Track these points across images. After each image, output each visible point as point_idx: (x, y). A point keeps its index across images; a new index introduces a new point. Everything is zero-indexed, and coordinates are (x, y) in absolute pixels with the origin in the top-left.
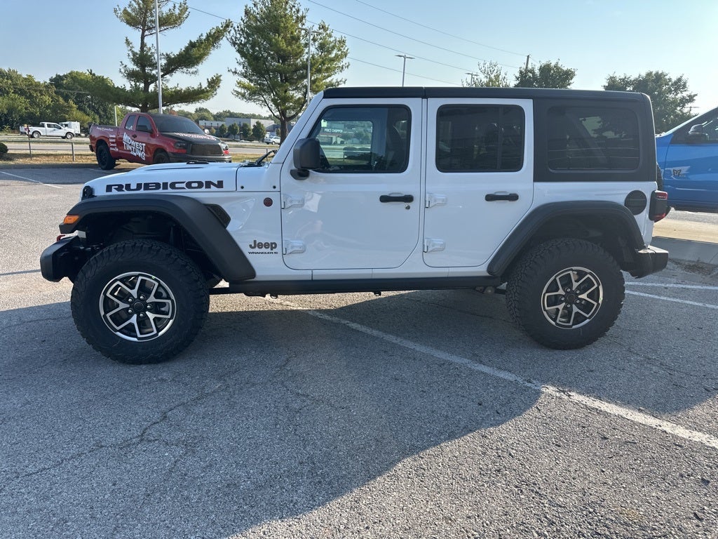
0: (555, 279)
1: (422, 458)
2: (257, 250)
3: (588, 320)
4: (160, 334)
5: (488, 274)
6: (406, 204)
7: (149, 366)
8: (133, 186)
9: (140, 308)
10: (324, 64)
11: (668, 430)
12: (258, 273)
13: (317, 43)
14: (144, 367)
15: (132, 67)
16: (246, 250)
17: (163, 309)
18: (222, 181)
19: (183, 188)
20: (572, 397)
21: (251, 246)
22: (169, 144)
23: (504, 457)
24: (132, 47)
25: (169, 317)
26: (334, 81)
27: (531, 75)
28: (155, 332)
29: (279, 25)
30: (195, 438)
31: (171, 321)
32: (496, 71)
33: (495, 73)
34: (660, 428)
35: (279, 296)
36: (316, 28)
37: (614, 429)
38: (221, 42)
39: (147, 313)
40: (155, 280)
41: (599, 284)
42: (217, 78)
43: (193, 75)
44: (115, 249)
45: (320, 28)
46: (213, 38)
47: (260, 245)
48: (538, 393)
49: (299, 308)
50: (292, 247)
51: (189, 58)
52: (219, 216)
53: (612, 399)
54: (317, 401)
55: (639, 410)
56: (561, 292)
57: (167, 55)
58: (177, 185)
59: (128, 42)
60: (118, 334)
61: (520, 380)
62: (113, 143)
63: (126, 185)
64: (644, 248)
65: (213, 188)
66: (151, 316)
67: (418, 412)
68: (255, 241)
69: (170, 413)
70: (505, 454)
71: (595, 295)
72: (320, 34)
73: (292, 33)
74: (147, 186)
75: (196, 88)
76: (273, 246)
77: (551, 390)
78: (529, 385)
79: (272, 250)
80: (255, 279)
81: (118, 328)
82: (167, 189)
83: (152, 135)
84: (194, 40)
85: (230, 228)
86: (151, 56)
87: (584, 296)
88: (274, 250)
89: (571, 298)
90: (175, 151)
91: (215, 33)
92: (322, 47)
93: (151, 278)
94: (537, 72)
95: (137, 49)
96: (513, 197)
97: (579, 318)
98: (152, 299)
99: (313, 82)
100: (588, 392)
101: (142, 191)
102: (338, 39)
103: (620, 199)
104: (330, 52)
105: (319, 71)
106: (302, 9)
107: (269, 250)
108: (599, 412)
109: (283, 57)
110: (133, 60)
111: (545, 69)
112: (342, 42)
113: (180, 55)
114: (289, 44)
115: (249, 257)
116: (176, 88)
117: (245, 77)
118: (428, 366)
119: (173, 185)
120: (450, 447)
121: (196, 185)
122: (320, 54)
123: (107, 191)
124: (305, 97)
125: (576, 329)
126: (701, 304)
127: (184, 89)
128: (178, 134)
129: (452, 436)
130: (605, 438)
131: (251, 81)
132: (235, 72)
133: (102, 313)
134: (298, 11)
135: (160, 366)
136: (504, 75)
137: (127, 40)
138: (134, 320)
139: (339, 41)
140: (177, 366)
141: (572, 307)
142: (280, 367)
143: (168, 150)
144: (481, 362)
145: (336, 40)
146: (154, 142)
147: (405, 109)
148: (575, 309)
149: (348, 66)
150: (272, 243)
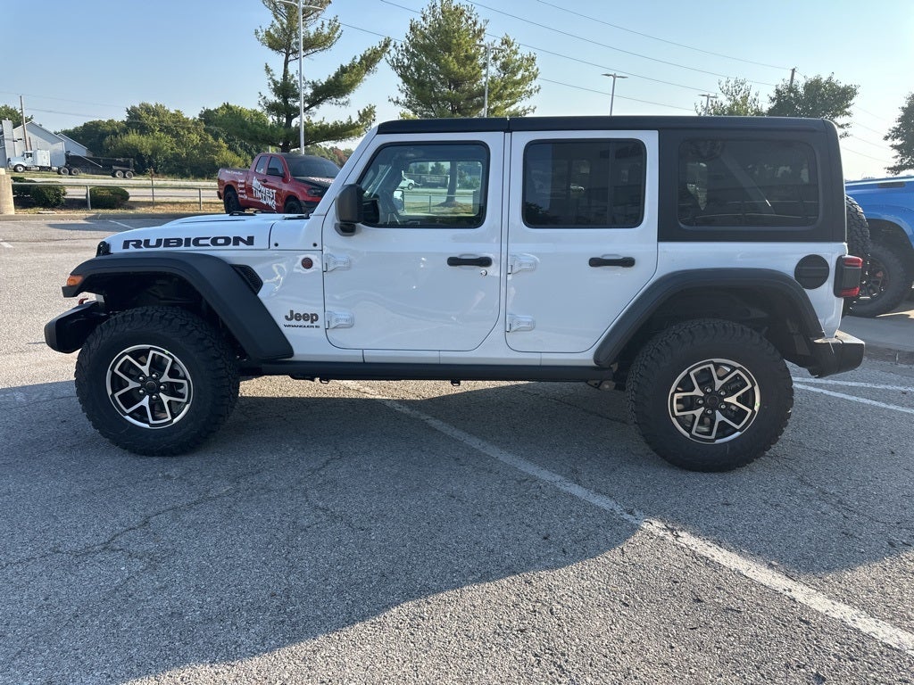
0: (688, 375)
1: (429, 603)
2: (294, 322)
3: (738, 434)
4: (175, 420)
5: (594, 364)
6: (483, 270)
7: (162, 459)
8: (153, 243)
9: (152, 389)
10: (506, 88)
11: (800, 597)
12: (296, 351)
13: (498, 63)
14: (155, 459)
15: (273, 98)
16: (281, 322)
17: (178, 391)
18: (253, 237)
19: (208, 245)
20: (679, 539)
21: (286, 317)
22: (302, 192)
23: (540, 613)
24: (273, 75)
25: (185, 400)
26: (520, 109)
28: (170, 418)
29: (451, 42)
30: (166, 551)
31: (187, 406)
33: (741, 94)
34: (788, 593)
35: (330, 381)
36: (498, 44)
37: (719, 589)
38: (378, 65)
39: (161, 394)
40: (168, 355)
41: (753, 384)
42: (370, 110)
43: (343, 107)
44: (124, 316)
45: (502, 44)
46: (369, 61)
47: (298, 317)
48: (634, 529)
49: (377, 397)
50: (337, 320)
51: (335, 88)
52: (249, 280)
53: (737, 546)
54: (334, 518)
55: (770, 564)
56: (698, 392)
57: (313, 82)
58: (201, 242)
59: (268, 70)
60: (128, 418)
61: (618, 509)
62: (241, 189)
63: (145, 241)
64: (822, 336)
65: (242, 245)
66: (165, 398)
67: (456, 542)
68: (292, 312)
69: (154, 518)
70: (545, 610)
71: (747, 399)
72: (503, 51)
73: (467, 51)
74: (167, 242)
75: (345, 122)
76: (313, 318)
77: (655, 526)
78: (627, 516)
79: (312, 322)
80: (293, 359)
81: (128, 411)
82: (189, 246)
83: (285, 180)
84: (346, 64)
85: (262, 294)
86: (294, 85)
87: (732, 400)
88: (315, 324)
89: (713, 401)
90: (309, 199)
91: (371, 54)
92: (504, 67)
93: (163, 352)
95: (279, 77)
96: (628, 262)
97: (724, 430)
99: (492, 111)
101: (162, 248)
102: (525, 57)
103: (788, 267)
104: (514, 74)
105: (499, 97)
106: (480, 21)
107: (309, 323)
108: (708, 562)
109: (456, 82)
110: (274, 90)
111: (814, 86)
112: (531, 60)
113: (329, 82)
115: (286, 331)
116: (321, 122)
117: (409, 107)
118: (503, 482)
119: (196, 242)
120: (474, 593)
121: (222, 241)
122: (502, 75)
123: (124, 248)
125: (724, 443)
127: (331, 124)
128: (312, 178)
129: (486, 577)
130: (699, 601)
131: (416, 112)
132: (398, 102)
133: (110, 392)
134: (475, 24)
135: (174, 459)
136: (754, 97)
137: (267, 67)
138: (145, 402)
139: (528, 59)
140: (193, 461)
141: (714, 413)
142: (313, 471)
143: (301, 198)
144: (578, 482)
145: (523, 58)
146: (286, 188)
147: (484, 147)
148: (719, 417)
149: (538, 90)
150: (312, 315)
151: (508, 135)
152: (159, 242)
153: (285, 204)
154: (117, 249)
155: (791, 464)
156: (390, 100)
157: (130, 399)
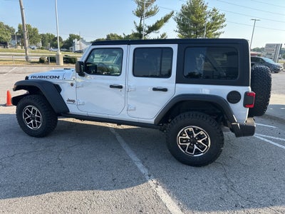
0: (184, 130)
3: (202, 154)
4: (38, 128)
5: (154, 123)
6: (120, 90)
9: (33, 118)
10: (213, 26)
12: (70, 111)
13: (211, 17)
15: (136, 31)
16: (66, 102)
18: (59, 76)
19: (49, 78)
20: (157, 188)
24: (136, 24)
26: (218, 32)
29: (194, 11)
31: (41, 124)
36: (211, 11)
40: (36, 109)
41: (208, 137)
43: (157, 33)
45: (213, 11)
46: (166, 19)
47: (70, 101)
52: (58, 89)
55: (179, 204)
56: (188, 137)
57: (148, 26)
60: (28, 126)
63: (36, 76)
65: (56, 79)
66: (36, 121)
68: (68, 99)
71: (205, 142)
72: (213, 13)
73: (199, 14)
74: (40, 77)
76: (74, 101)
77: (153, 182)
81: (28, 124)
85: (61, 93)
86: (142, 27)
87: (200, 141)
89: (193, 141)
92: (213, 18)
95: (138, 25)
96: (165, 90)
98: (36, 115)
101: (39, 79)
104: (217, 20)
109: (196, 24)
110: (137, 29)
113: (153, 26)
114: (198, 18)
115: (67, 105)
117: (180, 33)
119: (46, 77)
121: (52, 77)
122: (212, 21)
123: (31, 78)
125: (197, 157)
132: (177, 31)
133: (24, 118)
134: (203, 4)
137: (134, 22)
138: (32, 122)
139: (222, 15)
141: (194, 145)
142: (68, 147)
144: (143, 163)
145: (220, 15)
148: (196, 147)
149: (225, 26)
151: (129, 46)
152: (38, 77)
155: (227, 168)
157: (29, 120)
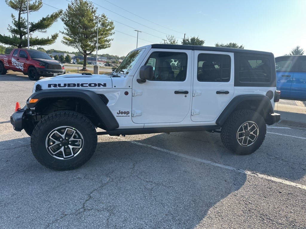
1: (216, 208)
2: (120, 115)
3: (253, 143)
4: (75, 155)
5: (216, 124)
8: (62, 85)
9: (65, 143)
10: (104, 32)
11: (301, 187)
12: (120, 125)
13: (101, 23)
15: (14, 27)
17: (76, 143)
18: (106, 84)
19: (88, 86)
20: (259, 176)
21: (117, 113)
22: (36, 64)
24: (15, 18)
25: (80, 147)
26: (108, 39)
27: (187, 42)
28: (73, 155)
29: (84, 14)
30: (110, 206)
31: (81, 149)
32: (173, 39)
33: (173, 40)
34: (297, 187)
35: (126, 135)
36: (100, 16)
38: (58, 19)
39: (69, 146)
40: (74, 130)
41: (257, 128)
42: (56, 35)
43: (44, 33)
45: (102, 16)
46: (54, 17)
47: (122, 113)
48: (245, 174)
49: (126, 140)
50: (137, 113)
51: (42, 25)
52: (104, 99)
55: (286, 179)
56: (244, 131)
57: (32, 23)
58: (84, 85)
59: (12, 16)
60: (54, 156)
62: (6, 62)
63: (59, 84)
64: (273, 113)
65: (101, 87)
66: (71, 147)
68: (120, 111)
69: (92, 195)
70: (248, 203)
71: (255, 133)
72: (102, 19)
73: (90, 17)
74: (69, 85)
75: (46, 39)
76: (127, 113)
77: (249, 173)
79: (127, 115)
80: (119, 128)
81: (54, 154)
82: (79, 86)
83: (27, 59)
84: (45, 17)
85: (108, 105)
86: (24, 23)
87: (252, 133)
88: (128, 115)
89: (247, 134)
90: (39, 67)
91: (55, 15)
92: (103, 24)
93: (72, 129)
94: (190, 40)
95: (17, 20)
96: (227, 93)
97: (250, 142)
98: (72, 139)
99: (99, 39)
100: (263, 173)
101: (67, 87)
102: (110, 22)
103: (264, 94)
104: (106, 27)
105: (102, 35)
106: (95, 8)
107: (126, 115)
108: (272, 182)
109: (85, 27)
110: (15, 24)
111: (193, 40)
112: (112, 23)
113: (38, 23)
114: (89, 22)
115: (116, 118)
116: (36, 38)
117: (68, 35)
119: (82, 85)
120: (225, 201)
121: (93, 85)
122: (102, 27)
123: (48, 87)
124: (95, 45)
125: (249, 146)
126: (282, 135)
127: (40, 39)
128: (40, 59)
130: (280, 192)
131: (71, 37)
132: (63, 33)
133: (47, 146)
134: (93, 8)
137: (12, 15)
138: (62, 149)
139: (110, 23)
141: (247, 137)
143: (36, 66)
145: (109, 22)
146: (28, 62)
147: (185, 55)
148: (249, 138)
149: (114, 33)
150: (127, 112)
151: (193, 51)
152: (65, 85)
153: (28, 69)
154: (45, 87)
156: (60, 32)
